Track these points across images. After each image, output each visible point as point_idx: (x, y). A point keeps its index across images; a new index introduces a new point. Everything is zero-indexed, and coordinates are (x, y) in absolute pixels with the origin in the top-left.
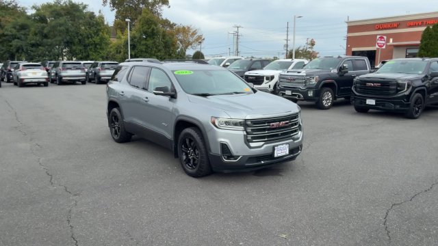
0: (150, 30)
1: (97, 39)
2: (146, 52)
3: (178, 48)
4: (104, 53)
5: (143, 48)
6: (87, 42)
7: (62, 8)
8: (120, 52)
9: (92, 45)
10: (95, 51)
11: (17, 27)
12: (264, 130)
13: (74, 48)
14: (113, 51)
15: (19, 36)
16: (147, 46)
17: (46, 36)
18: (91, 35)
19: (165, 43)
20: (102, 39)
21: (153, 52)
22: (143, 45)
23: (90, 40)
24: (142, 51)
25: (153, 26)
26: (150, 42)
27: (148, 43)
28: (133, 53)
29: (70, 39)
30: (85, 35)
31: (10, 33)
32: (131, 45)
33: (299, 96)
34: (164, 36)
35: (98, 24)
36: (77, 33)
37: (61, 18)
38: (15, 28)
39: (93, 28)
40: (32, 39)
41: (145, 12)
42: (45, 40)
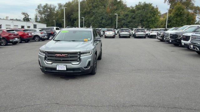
0: (179, 13)
1: (153, 19)
2: (176, 24)
3: (196, 21)
4: (156, 25)
5: (175, 22)
6: (149, 20)
7: (141, 6)
8: (163, 24)
9: (151, 21)
10: (152, 24)
11: (125, 15)
12: (53, 57)
13: (143, 23)
14: (160, 24)
15: (124, 19)
16: (177, 21)
17: (134, 18)
18: (151, 17)
19: (188, 19)
20: (156, 18)
21: (180, 24)
22: (175, 20)
23: (150, 19)
24: (174, 23)
25: (181, 11)
26: (179, 19)
27: (178, 19)
28: (169, 25)
29: (143, 19)
30: (148, 17)
31: (122, 18)
32: (168, 21)
33: (197, 49)
34: (188, 15)
35: (155, 12)
36: (145, 16)
37: (140, 10)
38: (124, 16)
39: (152, 14)
40: (129, 20)
41: (179, 4)
42: (133, 20)
